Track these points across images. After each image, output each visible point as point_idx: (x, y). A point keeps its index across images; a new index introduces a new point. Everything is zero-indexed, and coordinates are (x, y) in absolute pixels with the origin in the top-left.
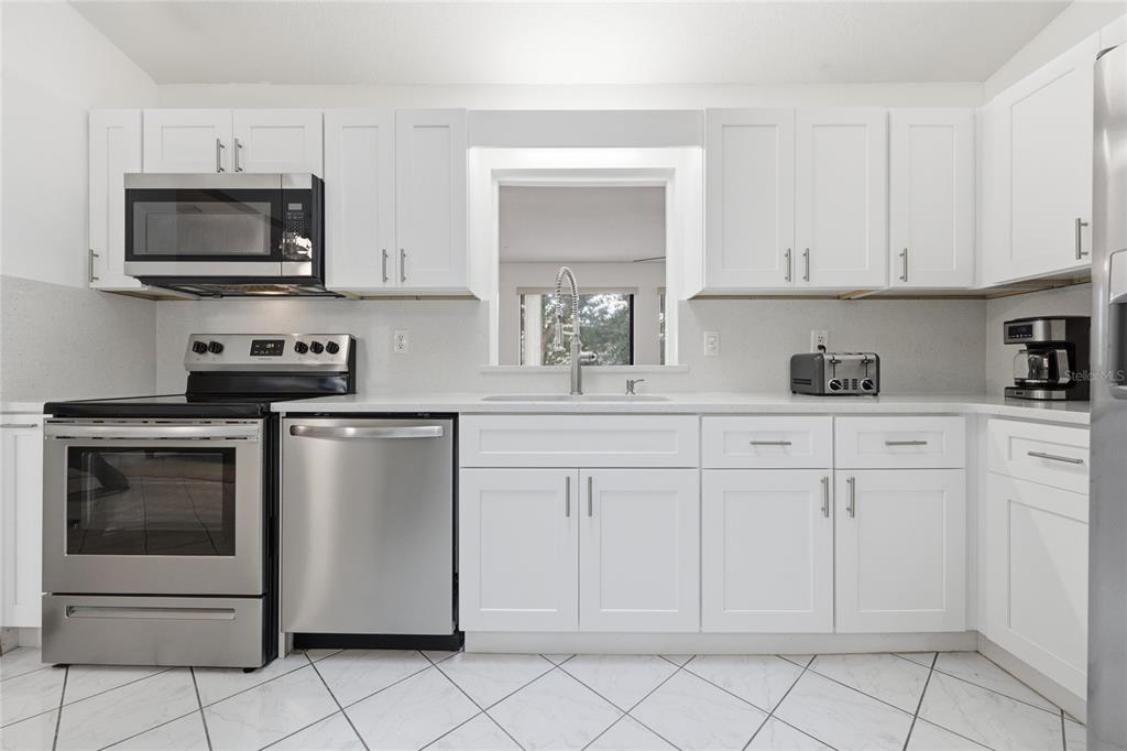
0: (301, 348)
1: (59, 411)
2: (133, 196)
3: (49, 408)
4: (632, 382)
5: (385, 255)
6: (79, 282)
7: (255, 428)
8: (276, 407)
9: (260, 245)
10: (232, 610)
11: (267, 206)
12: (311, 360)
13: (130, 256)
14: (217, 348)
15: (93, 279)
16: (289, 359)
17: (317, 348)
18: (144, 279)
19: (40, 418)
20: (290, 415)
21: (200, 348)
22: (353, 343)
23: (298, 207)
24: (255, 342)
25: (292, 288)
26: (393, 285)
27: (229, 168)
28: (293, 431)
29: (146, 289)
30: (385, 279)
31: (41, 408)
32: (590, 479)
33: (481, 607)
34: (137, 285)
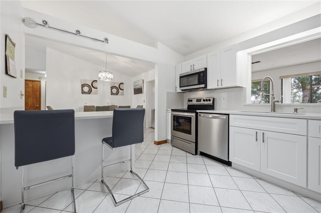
0: (204, 100)
1: (173, 110)
2: (181, 77)
3: (172, 110)
4: (297, 109)
5: (218, 81)
6: (174, 91)
7: (194, 114)
8: (197, 111)
9: (196, 82)
10: (191, 144)
11: (197, 75)
12: (206, 103)
13: (180, 87)
14: (191, 101)
15: (176, 91)
16: (202, 102)
17: (207, 100)
18: (182, 90)
19: (171, 111)
20: (200, 113)
21: (189, 101)
22: (214, 99)
23: (202, 74)
24: (197, 100)
25: (202, 89)
26: (220, 87)
27: (192, 69)
28: (200, 115)
29: (182, 91)
30: (218, 86)
31: (171, 110)
32: (263, 133)
33: (234, 157)
34: (181, 91)
